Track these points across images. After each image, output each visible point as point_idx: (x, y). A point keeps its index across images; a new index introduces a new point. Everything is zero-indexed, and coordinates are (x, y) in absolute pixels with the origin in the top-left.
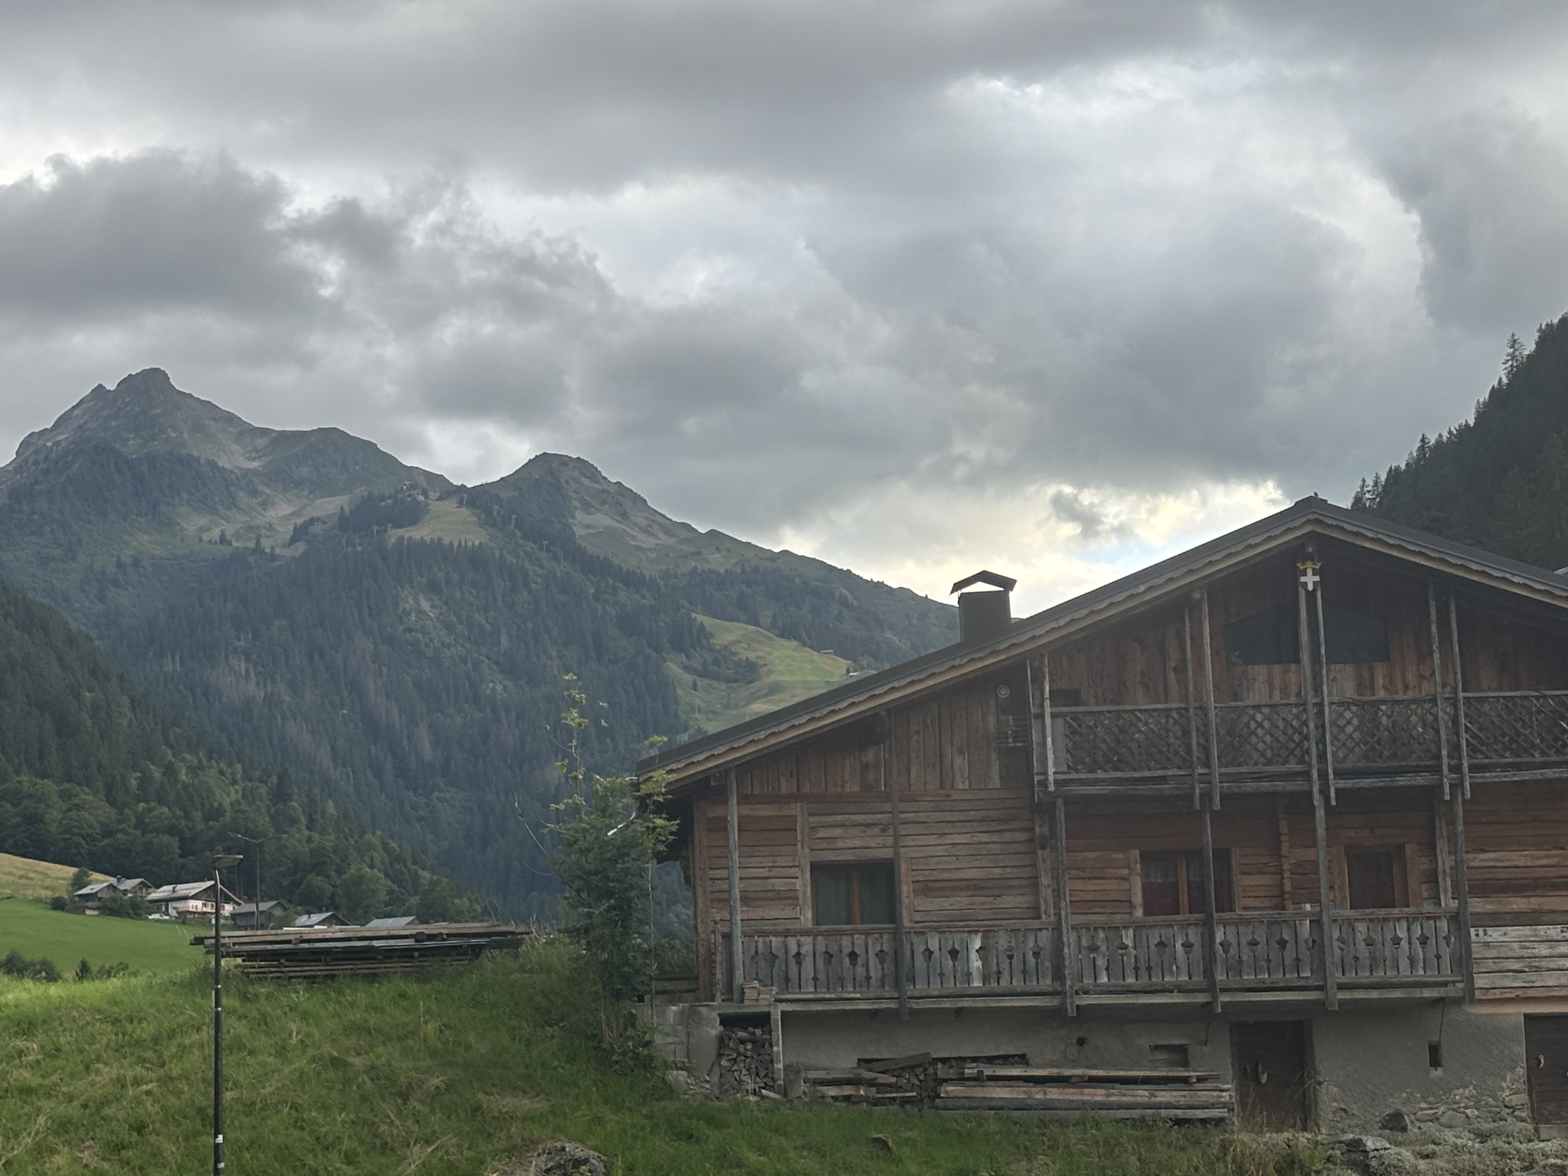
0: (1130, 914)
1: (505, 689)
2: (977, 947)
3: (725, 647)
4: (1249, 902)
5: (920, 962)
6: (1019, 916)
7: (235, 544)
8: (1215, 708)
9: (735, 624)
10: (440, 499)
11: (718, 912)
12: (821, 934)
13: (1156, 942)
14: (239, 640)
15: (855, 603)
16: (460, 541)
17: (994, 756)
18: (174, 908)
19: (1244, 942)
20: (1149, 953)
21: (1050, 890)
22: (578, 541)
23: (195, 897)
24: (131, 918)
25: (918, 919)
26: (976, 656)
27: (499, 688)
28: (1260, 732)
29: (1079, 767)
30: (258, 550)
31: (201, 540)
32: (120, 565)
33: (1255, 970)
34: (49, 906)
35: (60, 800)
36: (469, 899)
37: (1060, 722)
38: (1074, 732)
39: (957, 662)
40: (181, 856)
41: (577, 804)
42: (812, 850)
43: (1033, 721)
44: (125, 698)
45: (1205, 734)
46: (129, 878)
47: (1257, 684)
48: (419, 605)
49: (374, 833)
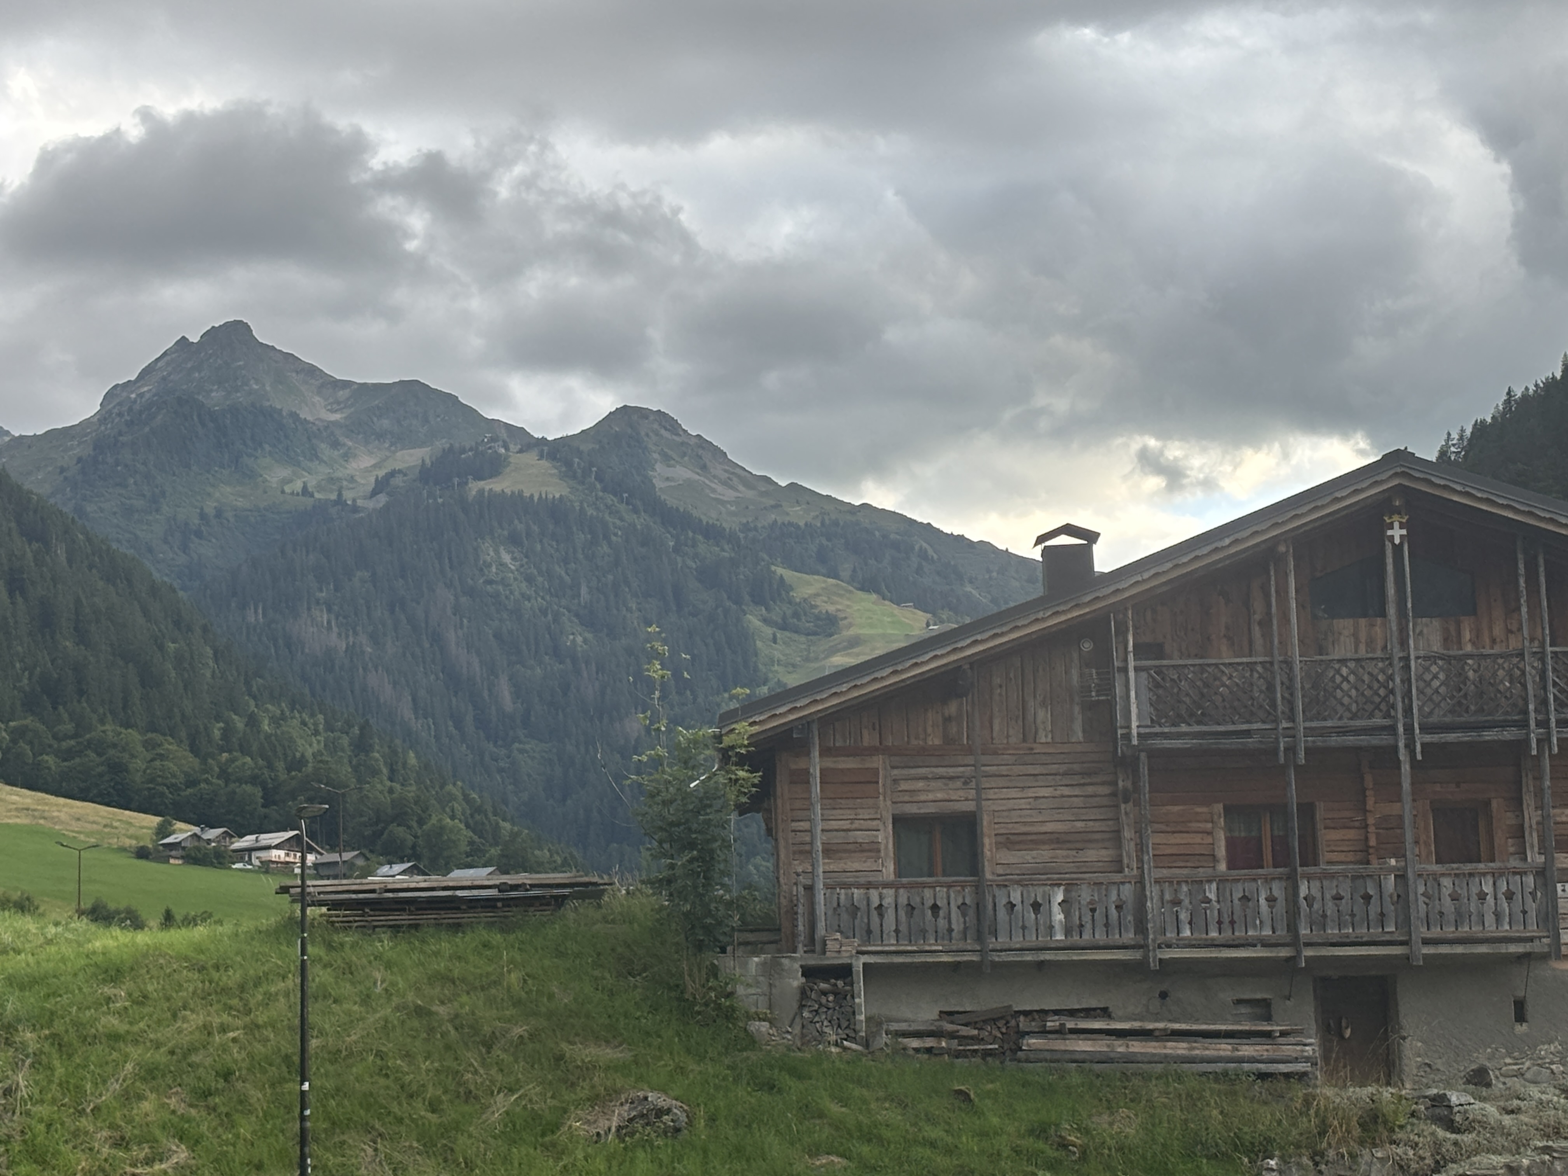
0: (1214, 867)
1: (585, 641)
2: (1060, 900)
3: (805, 600)
4: (1334, 857)
5: (1002, 914)
6: (1102, 870)
7: (317, 495)
8: (1301, 662)
9: (816, 577)
10: (521, 451)
11: (799, 864)
12: (903, 886)
13: (1240, 896)
14: (321, 591)
15: (935, 557)
16: (541, 494)
17: (1077, 709)
18: (257, 858)
19: (1328, 896)
20: (1232, 907)
21: (1132, 844)
22: (658, 494)
23: (277, 847)
24: (215, 867)
25: (1001, 872)
26: (1059, 609)
27: (579, 639)
28: (1345, 686)
29: (1163, 721)
30: (340, 501)
31: (283, 492)
32: (203, 516)
33: (1339, 925)
34: (134, 855)
35: (144, 750)
36: (549, 850)
37: (1144, 675)
38: (1158, 685)
39: (1040, 615)
40: (263, 806)
41: (660, 755)
42: (894, 803)
43: (1117, 674)
44: (208, 649)
45: (1290, 688)
46: (212, 827)
47: (1342, 638)
48: (500, 557)
49: (454, 784)
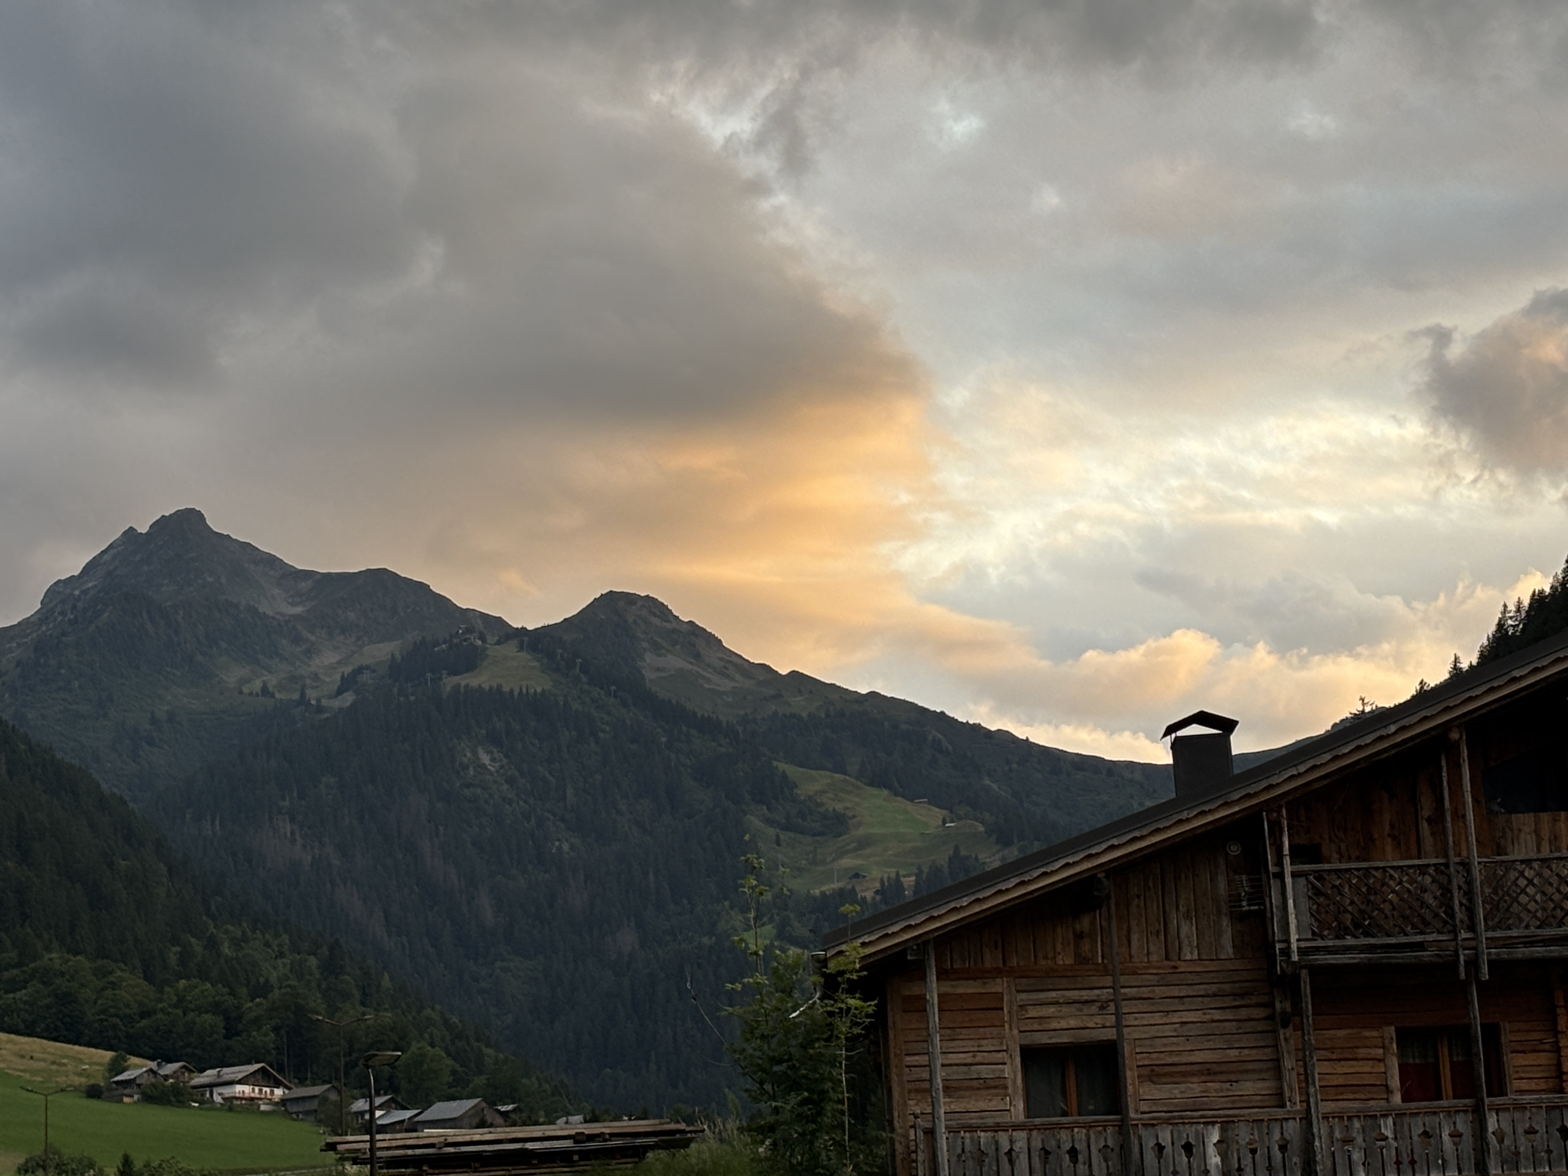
0: (1387, 1099)
1: (572, 848)
2: (1215, 1141)
3: (810, 798)
4: (1524, 1085)
5: (1150, 1157)
6: (1260, 1104)
7: (278, 696)
8: (1479, 863)
9: (822, 773)
10: (498, 643)
11: (917, 1104)
12: (1037, 1128)
13: (1420, 1131)
14: (284, 799)
15: (950, 748)
16: (521, 688)
17: (1225, 922)
18: (220, 1094)
19: (1520, 1131)
20: (1411, 1144)
21: (1294, 1074)
22: (648, 685)
23: (240, 1082)
24: (173, 1106)
25: (1146, 1109)
26: (1206, 808)
27: (566, 847)
28: (1531, 890)
29: (1326, 933)
30: (303, 701)
31: (241, 693)
32: (154, 721)
33: (1534, 1162)
34: (84, 1095)
35: (94, 978)
37: (1302, 881)
38: (1318, 893)
39: (1184, 815)
40: (225, 1037)
41: (759, 983)
42: (1021, 1032)
43: (1272, 881)
44: (162, 865)
45: (1469, 894)
46: (170, 1061)
47: (1522, 836)
48: (478, 759)
49: (433, 1009)
